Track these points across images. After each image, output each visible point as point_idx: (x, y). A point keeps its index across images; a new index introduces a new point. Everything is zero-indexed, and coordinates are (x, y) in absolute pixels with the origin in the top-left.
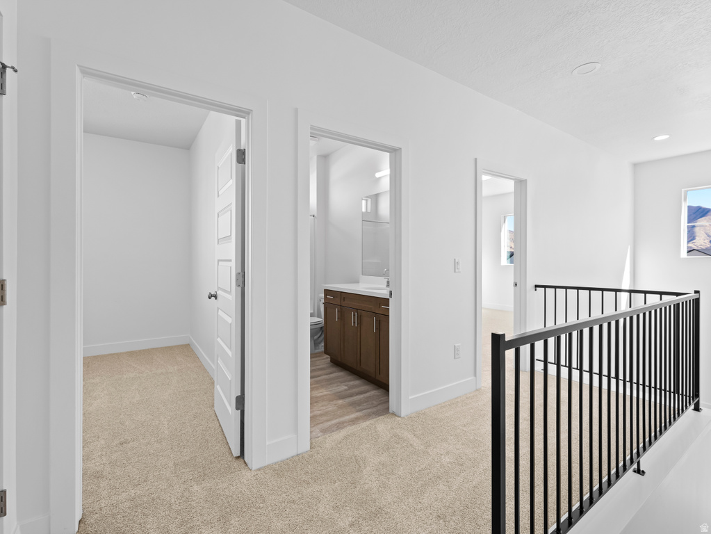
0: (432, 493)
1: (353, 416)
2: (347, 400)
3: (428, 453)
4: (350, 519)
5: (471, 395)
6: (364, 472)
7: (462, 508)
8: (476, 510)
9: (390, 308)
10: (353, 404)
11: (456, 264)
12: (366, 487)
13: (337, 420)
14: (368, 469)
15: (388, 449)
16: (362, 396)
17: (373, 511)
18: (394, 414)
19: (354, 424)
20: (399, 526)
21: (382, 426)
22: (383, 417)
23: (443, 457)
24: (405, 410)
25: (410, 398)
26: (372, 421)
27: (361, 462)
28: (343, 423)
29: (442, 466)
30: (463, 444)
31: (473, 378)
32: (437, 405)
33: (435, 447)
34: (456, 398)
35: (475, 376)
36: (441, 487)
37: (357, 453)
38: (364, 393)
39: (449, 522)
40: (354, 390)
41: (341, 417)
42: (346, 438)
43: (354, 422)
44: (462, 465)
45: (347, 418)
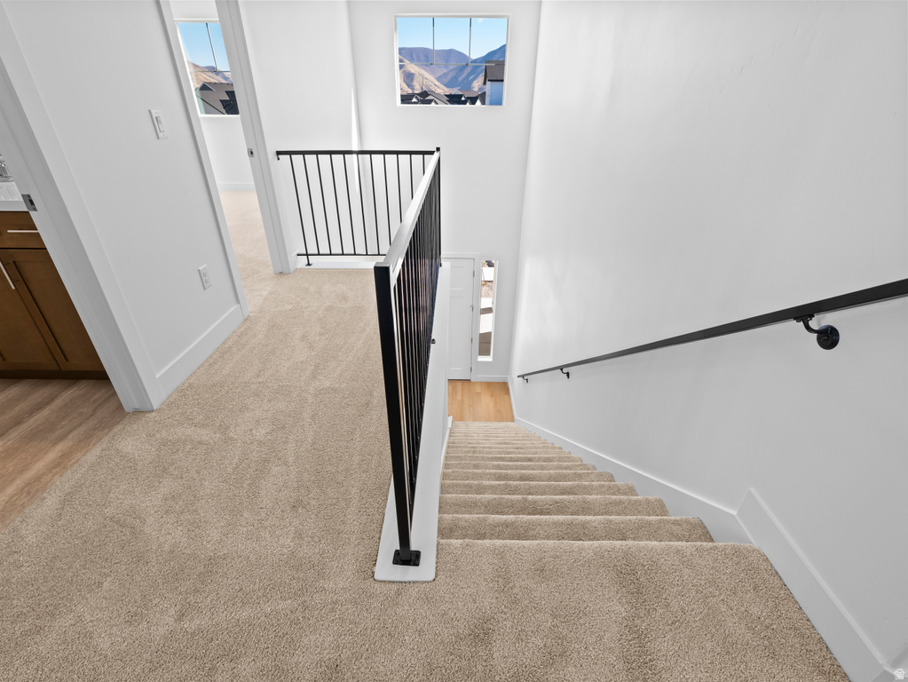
0: (269, 485)
1: (52, 455)
2: (15, 434)
3: (231, 439)
4: (172, 612)
5: (242, 329)
6: (147, 530)
7: (313, 478)
8: (329, 468)
9: (40, 230)
10: (35, 435)
11: (155, 121)
12: (166, 548)
13: (19, 482)
14: (150, 520)
15: (165, 470)
16: (46, 412)
17: (202, 570)
18: (138, 412)
19: (65, 468)
20: (252, 558)
21: (130, 442)
22: (120, 427)
23: (254, 432)
24: (156, 398)
25: (157, 376)
26: (104, 443)
27: (129, 520)
28: (37, 479)
29: (260, 443)
30: (270, 401)
31: (235, 307)
32: (202, 365)
33: (237, 425)
34: (224, 343)
35: (238, 302)
36: (276, 470)
37: (108, 511)
38: (48, 404)
39: (309, 504)
40: (17, 409)
41: (21, 472)
42: (66, 500)
43: (60, 464)
44: (284, 427)
45: (39, 466)
